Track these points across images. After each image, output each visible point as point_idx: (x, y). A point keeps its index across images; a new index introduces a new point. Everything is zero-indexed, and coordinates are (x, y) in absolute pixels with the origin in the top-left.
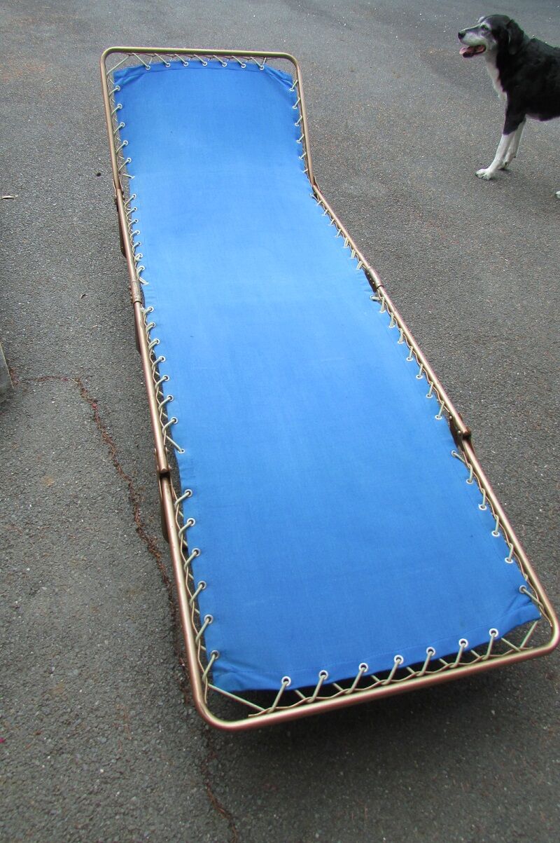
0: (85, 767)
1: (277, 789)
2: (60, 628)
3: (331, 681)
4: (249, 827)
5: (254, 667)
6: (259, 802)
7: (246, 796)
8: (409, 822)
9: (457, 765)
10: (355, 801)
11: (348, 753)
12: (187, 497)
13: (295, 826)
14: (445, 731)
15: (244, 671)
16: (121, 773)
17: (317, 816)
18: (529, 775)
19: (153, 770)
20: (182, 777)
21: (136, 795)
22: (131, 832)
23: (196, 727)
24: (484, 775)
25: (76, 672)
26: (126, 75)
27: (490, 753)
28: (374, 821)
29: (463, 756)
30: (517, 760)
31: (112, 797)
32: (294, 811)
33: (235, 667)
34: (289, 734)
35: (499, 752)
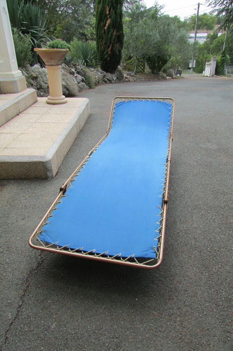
0: (5, 258)
1: (47, 286)
2: (23, 228)
3: (69, 247)
4: (32, 290)
5: (51, 237)
6: (40, 286)
7: (37, 283)
8: (80, 313)
9: (110, 307)
10: (67, 300)
11: (76, 287)
12: (65, 196)
13: (45, 296)
14: (114, 296)
15: (48, 237)
16: (11, 263)
17: (53, 297)
18: (135, 323)
19: (19, 265)
20: (25, 270)
21: (11, 269)
22: (3, 276)
23: (38, 261)
24: (118, 314)
25: (19, 238)
26: (119, 104)
27: (125, 310)
28: (69, 307)
29: (114, 306)
30: (134, 317)
31: (5, 267)
32: (47, 293)
33: (46, 235)
34: (62, 275)
35: (129, 311)
